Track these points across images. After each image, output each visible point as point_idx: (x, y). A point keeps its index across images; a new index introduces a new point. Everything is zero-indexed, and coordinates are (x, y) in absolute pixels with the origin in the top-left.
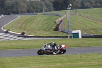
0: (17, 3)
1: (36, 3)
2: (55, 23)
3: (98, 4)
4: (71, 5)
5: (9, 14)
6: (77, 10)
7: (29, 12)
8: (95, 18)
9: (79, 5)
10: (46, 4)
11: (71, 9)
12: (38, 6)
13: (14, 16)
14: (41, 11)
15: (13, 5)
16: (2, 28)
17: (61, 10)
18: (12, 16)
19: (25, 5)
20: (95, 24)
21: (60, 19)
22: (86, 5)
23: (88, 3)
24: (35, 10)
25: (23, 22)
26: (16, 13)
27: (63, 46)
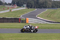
0: (46, 2)
1: (57, 3)
5: (41, 8)
7: (53, 7)
12: (58, 4)
15: (44, 3)
16: (37, 16)
18: (43, 9)
19: (51, 3)
25: (49, 13)
27: (36, 27)
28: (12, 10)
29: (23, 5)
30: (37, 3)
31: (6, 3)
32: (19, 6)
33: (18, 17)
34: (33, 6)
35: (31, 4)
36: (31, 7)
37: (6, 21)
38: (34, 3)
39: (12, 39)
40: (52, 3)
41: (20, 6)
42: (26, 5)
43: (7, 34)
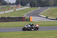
7: (55, 5)
13: (47, 8)
15: (46, 1)
16: (40, 15)
18: (45, 7)
25: (51, 11)
26: (48, 6)
28: (17, 10)
29: (26, 5)
30: (40, 2)
31: (10, 3)
32: (22, 6)
33: (22, 16)
34: (36, 5)
35: (34, 3)
36: (34, 6)
37: (11, 20)
38: (37, 2)
39: (17, 37)
40: (54, 2)
41: (24, 6)
42: (29, 4)
43: (12, 32)
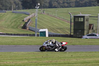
2: (23, 21)
3: (66, 5)
4: (39, 4)
6: (45, 9)
8: (62, 17)
9: (47, 5)
10: (15, 3)
11: (39, 8)
14: (10, 9)
17: (29, 8)
20: (62, 24)
21: (28, 17)
22: (54, 5)
23: (56, 2)
24: (4, 8)
